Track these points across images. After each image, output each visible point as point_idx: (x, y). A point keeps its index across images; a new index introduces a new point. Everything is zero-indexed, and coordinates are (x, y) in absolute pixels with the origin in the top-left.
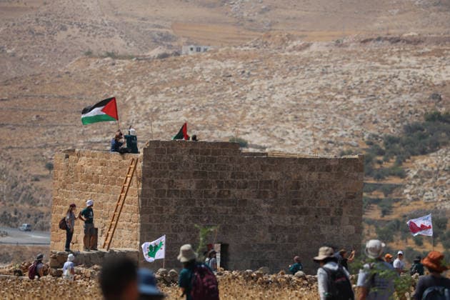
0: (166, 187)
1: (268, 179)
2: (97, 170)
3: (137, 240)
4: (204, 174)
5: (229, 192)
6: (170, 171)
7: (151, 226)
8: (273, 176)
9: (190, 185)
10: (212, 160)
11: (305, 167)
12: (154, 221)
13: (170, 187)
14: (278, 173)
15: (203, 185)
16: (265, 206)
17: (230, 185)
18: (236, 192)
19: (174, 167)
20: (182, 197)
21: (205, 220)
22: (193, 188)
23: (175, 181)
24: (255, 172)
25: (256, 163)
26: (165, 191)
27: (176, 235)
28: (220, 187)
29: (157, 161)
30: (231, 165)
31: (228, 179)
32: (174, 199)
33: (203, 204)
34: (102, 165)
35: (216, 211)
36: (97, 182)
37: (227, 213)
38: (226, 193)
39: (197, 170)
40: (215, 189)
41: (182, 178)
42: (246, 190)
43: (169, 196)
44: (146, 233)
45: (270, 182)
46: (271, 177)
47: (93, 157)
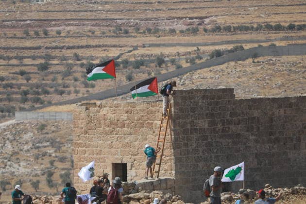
0: (189, 127)
1: (253, 116)
2: (122, 117)
3: (171, 170)
4: (212, 115)
5: (229, 128)
6: (192, 114)
7: (181, 158)
8: (256, 113)
9: (204, 124)
10: (217, 103)
11: (276, 105)
12: (183, 154)
13: (191, 126)
14: (259, 111)
15: (213, 123)
16: (252, 138)
17: (230, 122)
18: (233, 127)
19: (193, 110)
20: (199, 134)
21: (215, 151)
22: (206, 126)
23: (195, 121)
24: (245, 111)
25: (245, 104)
26: (188, 129)
27: (198, 165)
28: (223, 124)
29: (183, 106)
30: (229, 106)
31: (227, 118)
32: (195, 136)
33: (213, 138)
34: (127, 112)
35: (221, 143)
36: (123, 126)
37: (228, 145)
38: (227, 129)
39: (208, 112)
40: (220, 126)
41: (199, 119)
42: (240, 125)
43: (191, 133)
44: (178, 164)
45: (254, 118)
46: (255, 115)
47: (116, 107)
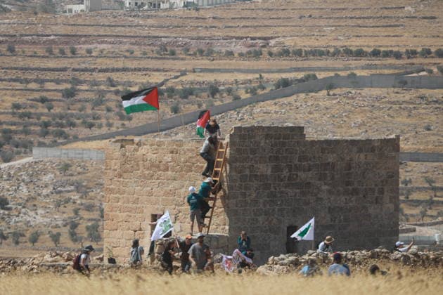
0: (247, 172)
1: (327, 162)
2: (165, 158)
3: (225, 225)
4: (277, 158)
5: (297, 175)
6: (251, 156)
7: (237, 211)
8: (331, 158)
9: (265, 169)
10: (284, 144)
11: (355, 149)
12: (239, 205)
13: (251, 172)
14: (335, 155)
15: (277, 169)
16: (325, 188)
17: (298, 168)
18: (302, 175)
19: (253, 152)
20: (261, 181)
21: (279, 203)
22: (269, 172)
23: (256, 166)
24: (317, 156)
25: (317, 146)
26: (247, 176)
27: (257, 219)
28: (290, 171)
29: (241, 147)
30: (298, 149)
31: (295, 163)
32: (255, 184)
33: (277, 188)
34: (172, 152)
35: (287, 194)
36: (167, 169)
37: (295, 195)
38: (295, 176)
39: (272, 155)
40: (285, 173)
41: (260, 163)
42: (311, 172)
43: (251, 180)
44: (233, 218)
45: (329, 163)
46: (330, 160)
47: (158, 146)
